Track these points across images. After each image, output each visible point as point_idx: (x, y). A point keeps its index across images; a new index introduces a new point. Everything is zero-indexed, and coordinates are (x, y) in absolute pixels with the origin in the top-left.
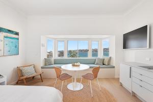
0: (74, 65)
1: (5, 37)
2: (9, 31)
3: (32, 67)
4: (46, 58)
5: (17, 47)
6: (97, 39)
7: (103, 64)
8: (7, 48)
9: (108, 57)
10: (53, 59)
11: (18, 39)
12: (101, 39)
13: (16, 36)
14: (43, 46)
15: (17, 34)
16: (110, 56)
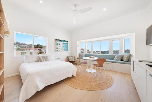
0: (91, 58)
1: (63, 43)
2: (65, 41)
3: (73, 57)
4: (80, 53)
5: (67, 48)
6: (119, 38)
7: (122, 60)
8: (64, 49)
9: (128, 54)
10: (84, 54)
11: (68, 44)
12: (122, 38)
13: (67, 43)
14: (78, 46)
15: (67, 42)
16: (130, 53)
